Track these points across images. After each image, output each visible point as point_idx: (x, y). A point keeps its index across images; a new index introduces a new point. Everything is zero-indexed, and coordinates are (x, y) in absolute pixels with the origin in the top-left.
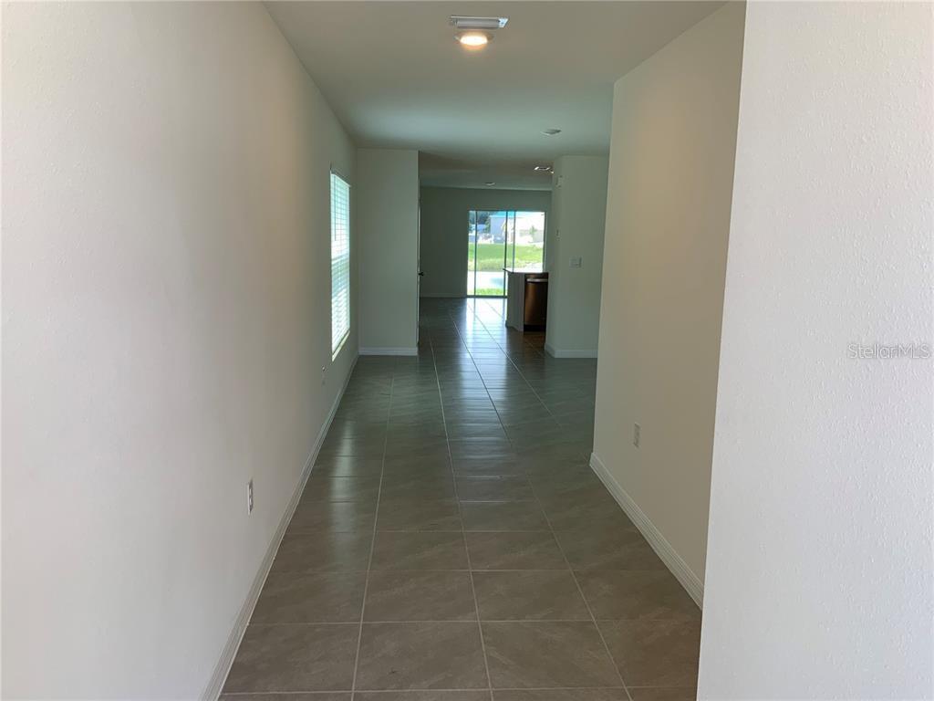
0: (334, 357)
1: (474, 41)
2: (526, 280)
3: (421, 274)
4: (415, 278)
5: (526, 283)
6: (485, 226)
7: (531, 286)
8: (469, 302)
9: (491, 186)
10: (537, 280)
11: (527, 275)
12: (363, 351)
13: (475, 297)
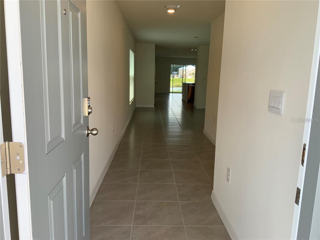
0: (130, 104)
1: (171, 11)
2: (188, 86)
3: (155, 83)
4: (154, 84)
5: (189, 87)
6: (177, 73)
7: (190, 87)
8: (171, 94)
9: (178, 56)
10: (192, 86)
11: (189, 84)
12: (137, 106)
13: (173, 93)
